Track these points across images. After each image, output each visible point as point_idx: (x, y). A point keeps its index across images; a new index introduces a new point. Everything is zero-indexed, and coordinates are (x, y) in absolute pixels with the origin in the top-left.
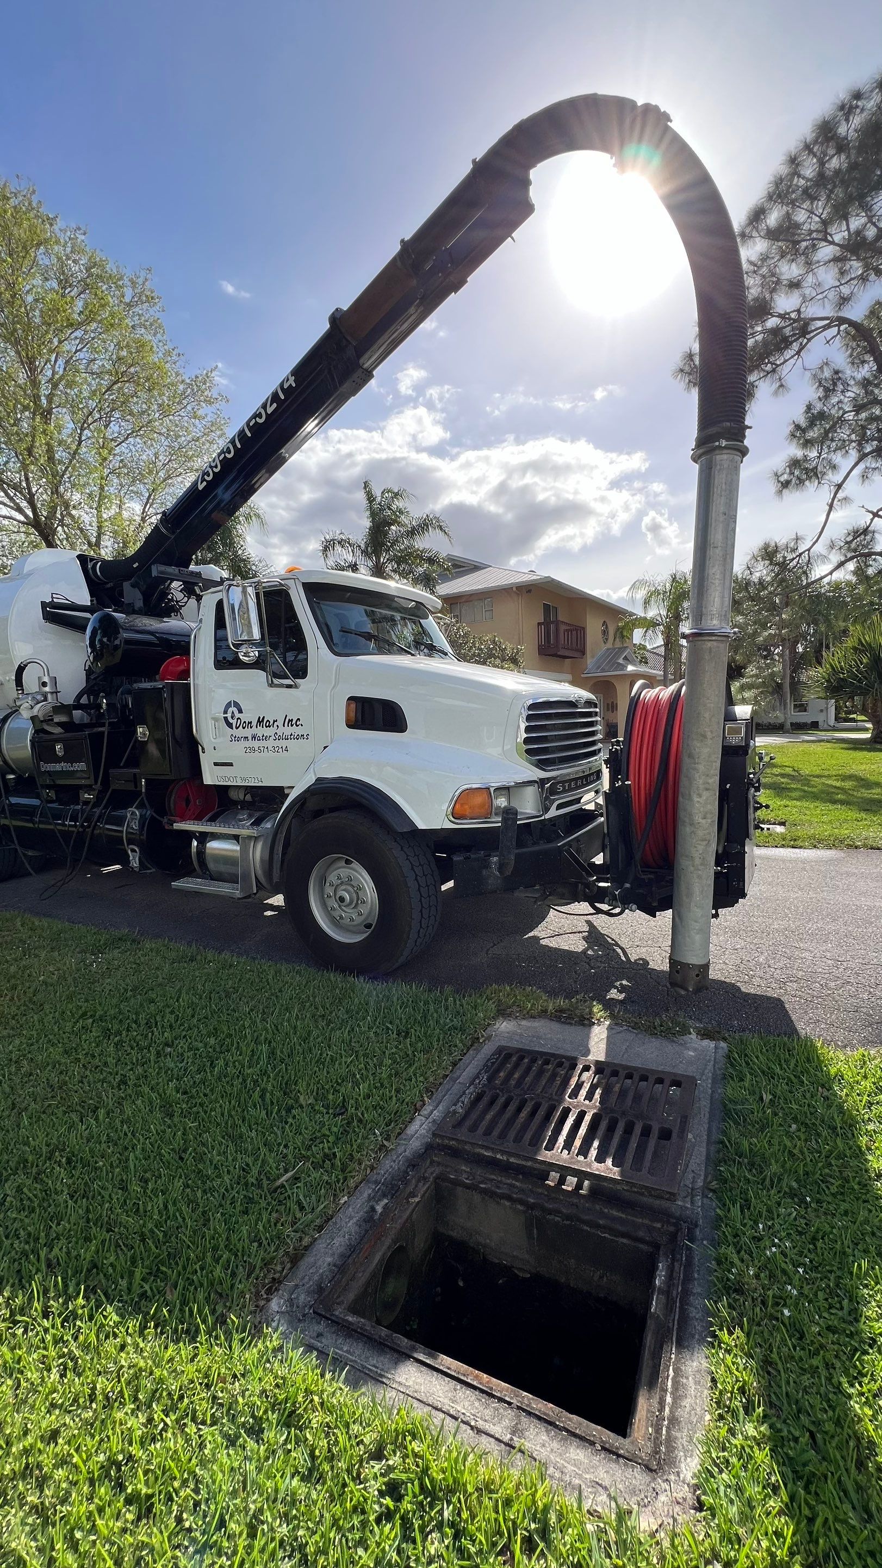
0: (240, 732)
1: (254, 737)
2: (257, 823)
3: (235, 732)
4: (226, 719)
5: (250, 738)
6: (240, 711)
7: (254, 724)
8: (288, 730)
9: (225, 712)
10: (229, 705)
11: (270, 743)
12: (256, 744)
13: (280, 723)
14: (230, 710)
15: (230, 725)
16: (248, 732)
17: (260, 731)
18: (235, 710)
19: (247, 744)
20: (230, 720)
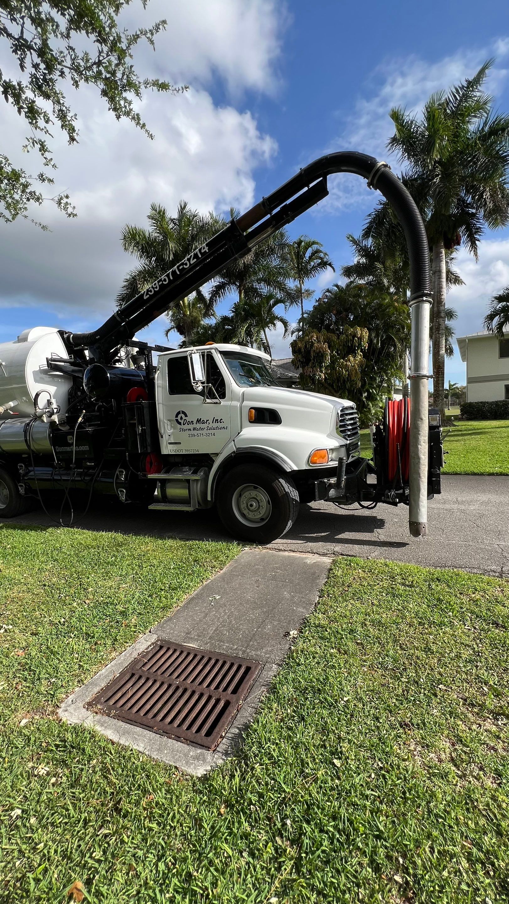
0: (186, 427)
1: (194, 429)
2: (195, 472)
3: (182, 426)
4: (177, 420)
5: (192, 429)
6: (186, 416)
7: (195, 422)
8: (215, 425)
9: (177, 416)
10: (179, 413)
11: (204, 432)
12: (195, 432)
13: (211, 421)
14: (179, 416)
15: (180, 423)
16: (191, 427)
17: (198, 426)
18: (183, 416)
19: (190, 432)
20: (180, 421)
